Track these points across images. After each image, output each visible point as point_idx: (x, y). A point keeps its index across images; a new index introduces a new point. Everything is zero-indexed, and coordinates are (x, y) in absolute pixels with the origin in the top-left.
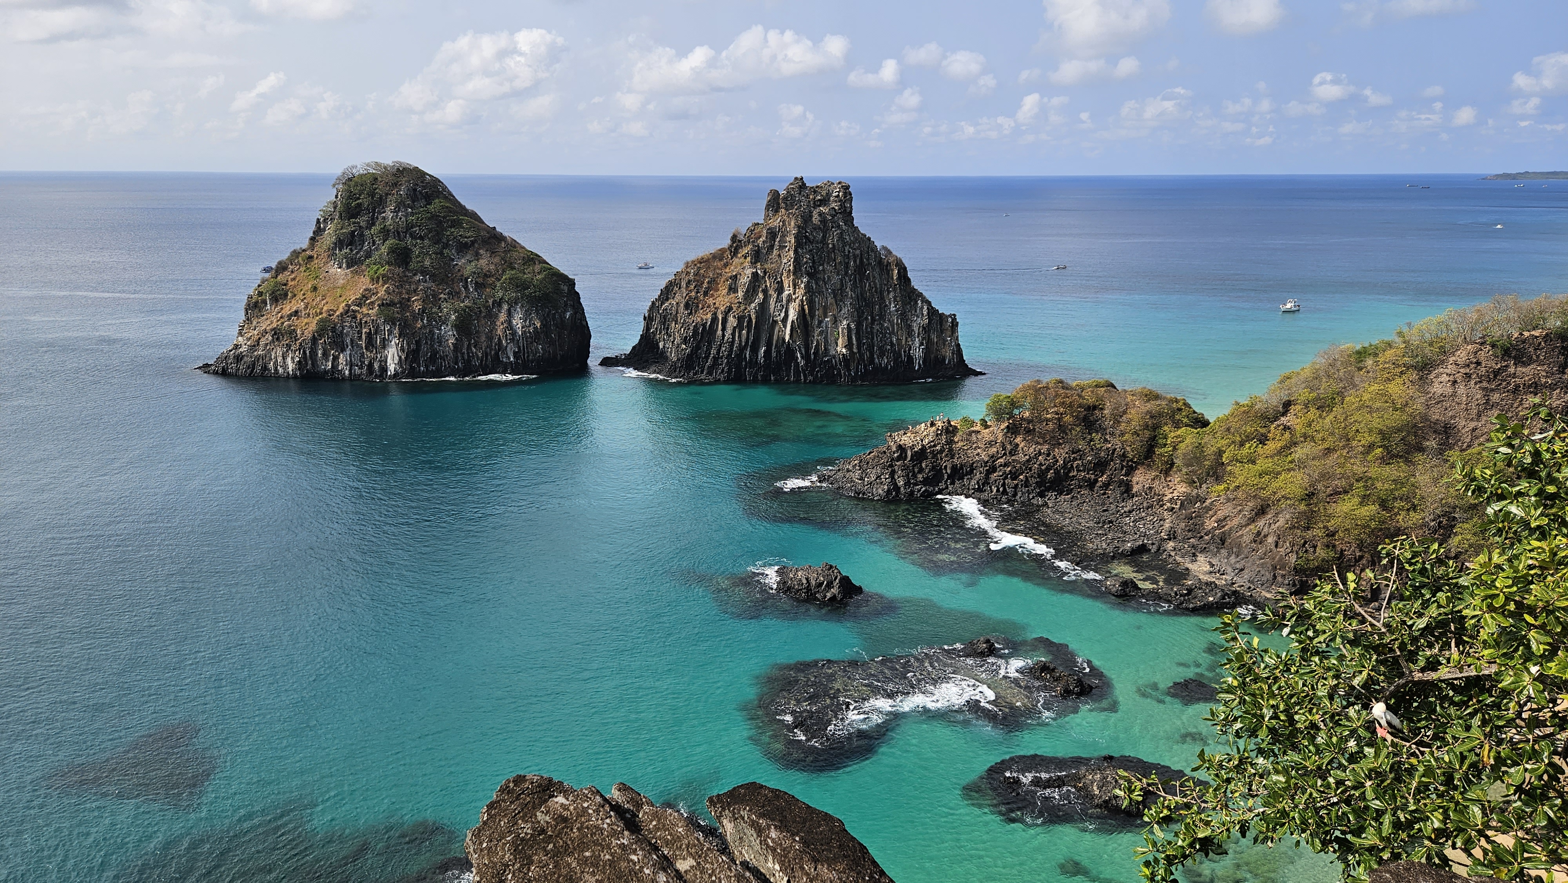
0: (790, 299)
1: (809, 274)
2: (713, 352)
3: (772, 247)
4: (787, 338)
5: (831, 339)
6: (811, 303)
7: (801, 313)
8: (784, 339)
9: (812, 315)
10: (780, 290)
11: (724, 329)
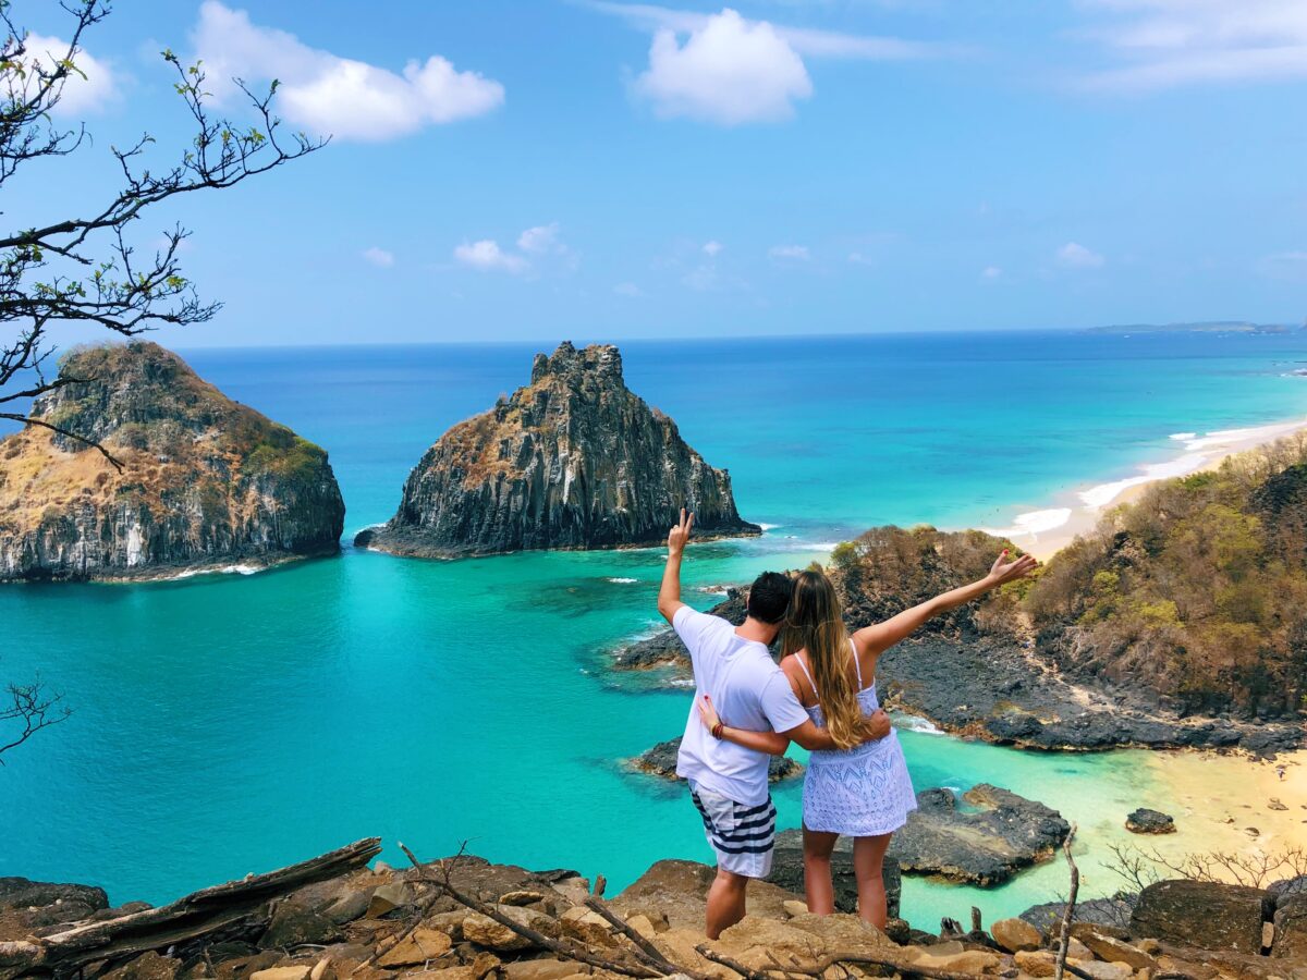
0: (565, 461)
1: (586, 436)
2: (488, 518)
3: (543, 411)
4: (565, 500)
5: (610, 500)
6: (588, 463)
7: (580, 475)
8: (561, 502)
9: (590, 477)
10: (555, 453)
11: (498, 495)
